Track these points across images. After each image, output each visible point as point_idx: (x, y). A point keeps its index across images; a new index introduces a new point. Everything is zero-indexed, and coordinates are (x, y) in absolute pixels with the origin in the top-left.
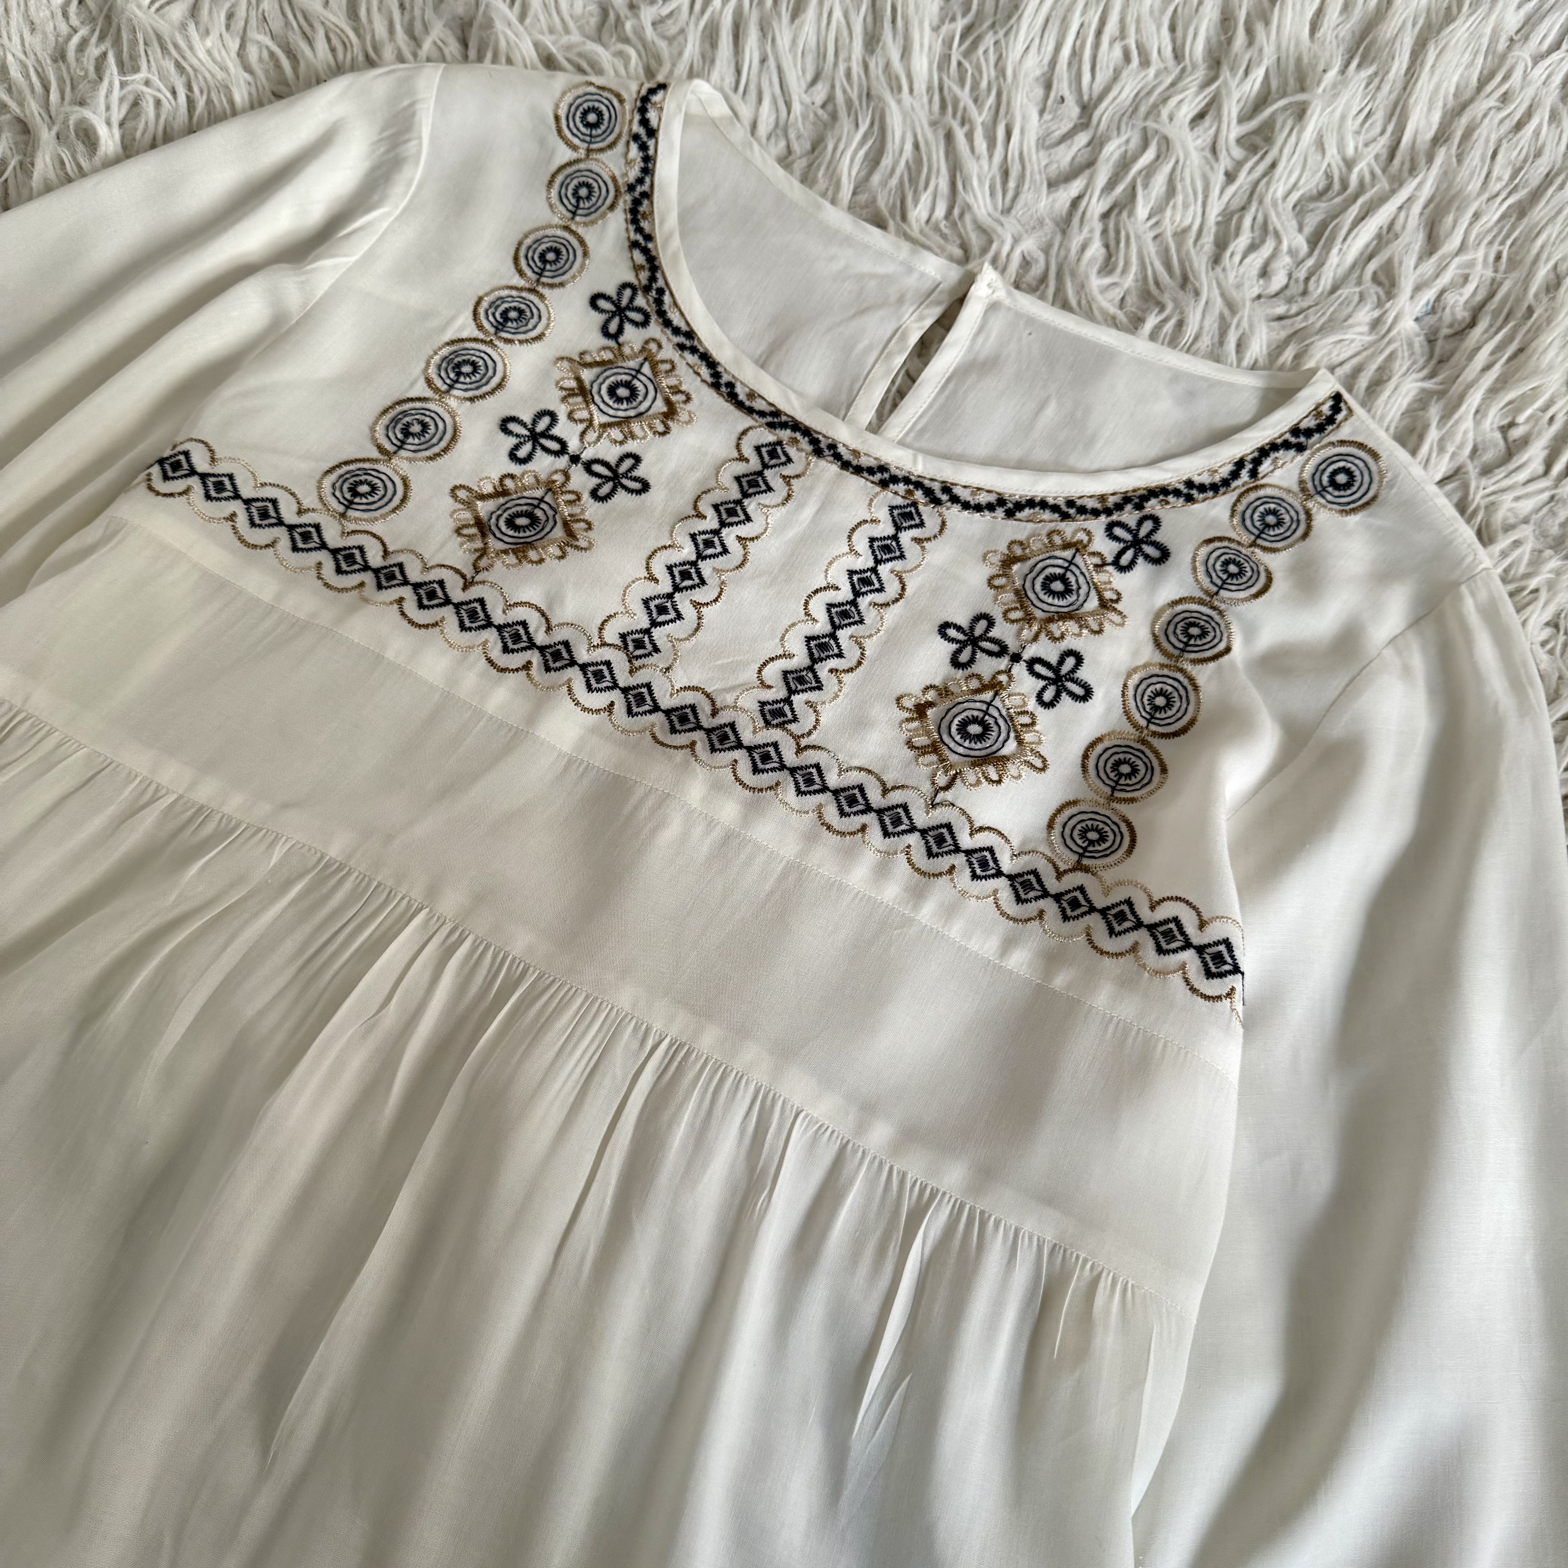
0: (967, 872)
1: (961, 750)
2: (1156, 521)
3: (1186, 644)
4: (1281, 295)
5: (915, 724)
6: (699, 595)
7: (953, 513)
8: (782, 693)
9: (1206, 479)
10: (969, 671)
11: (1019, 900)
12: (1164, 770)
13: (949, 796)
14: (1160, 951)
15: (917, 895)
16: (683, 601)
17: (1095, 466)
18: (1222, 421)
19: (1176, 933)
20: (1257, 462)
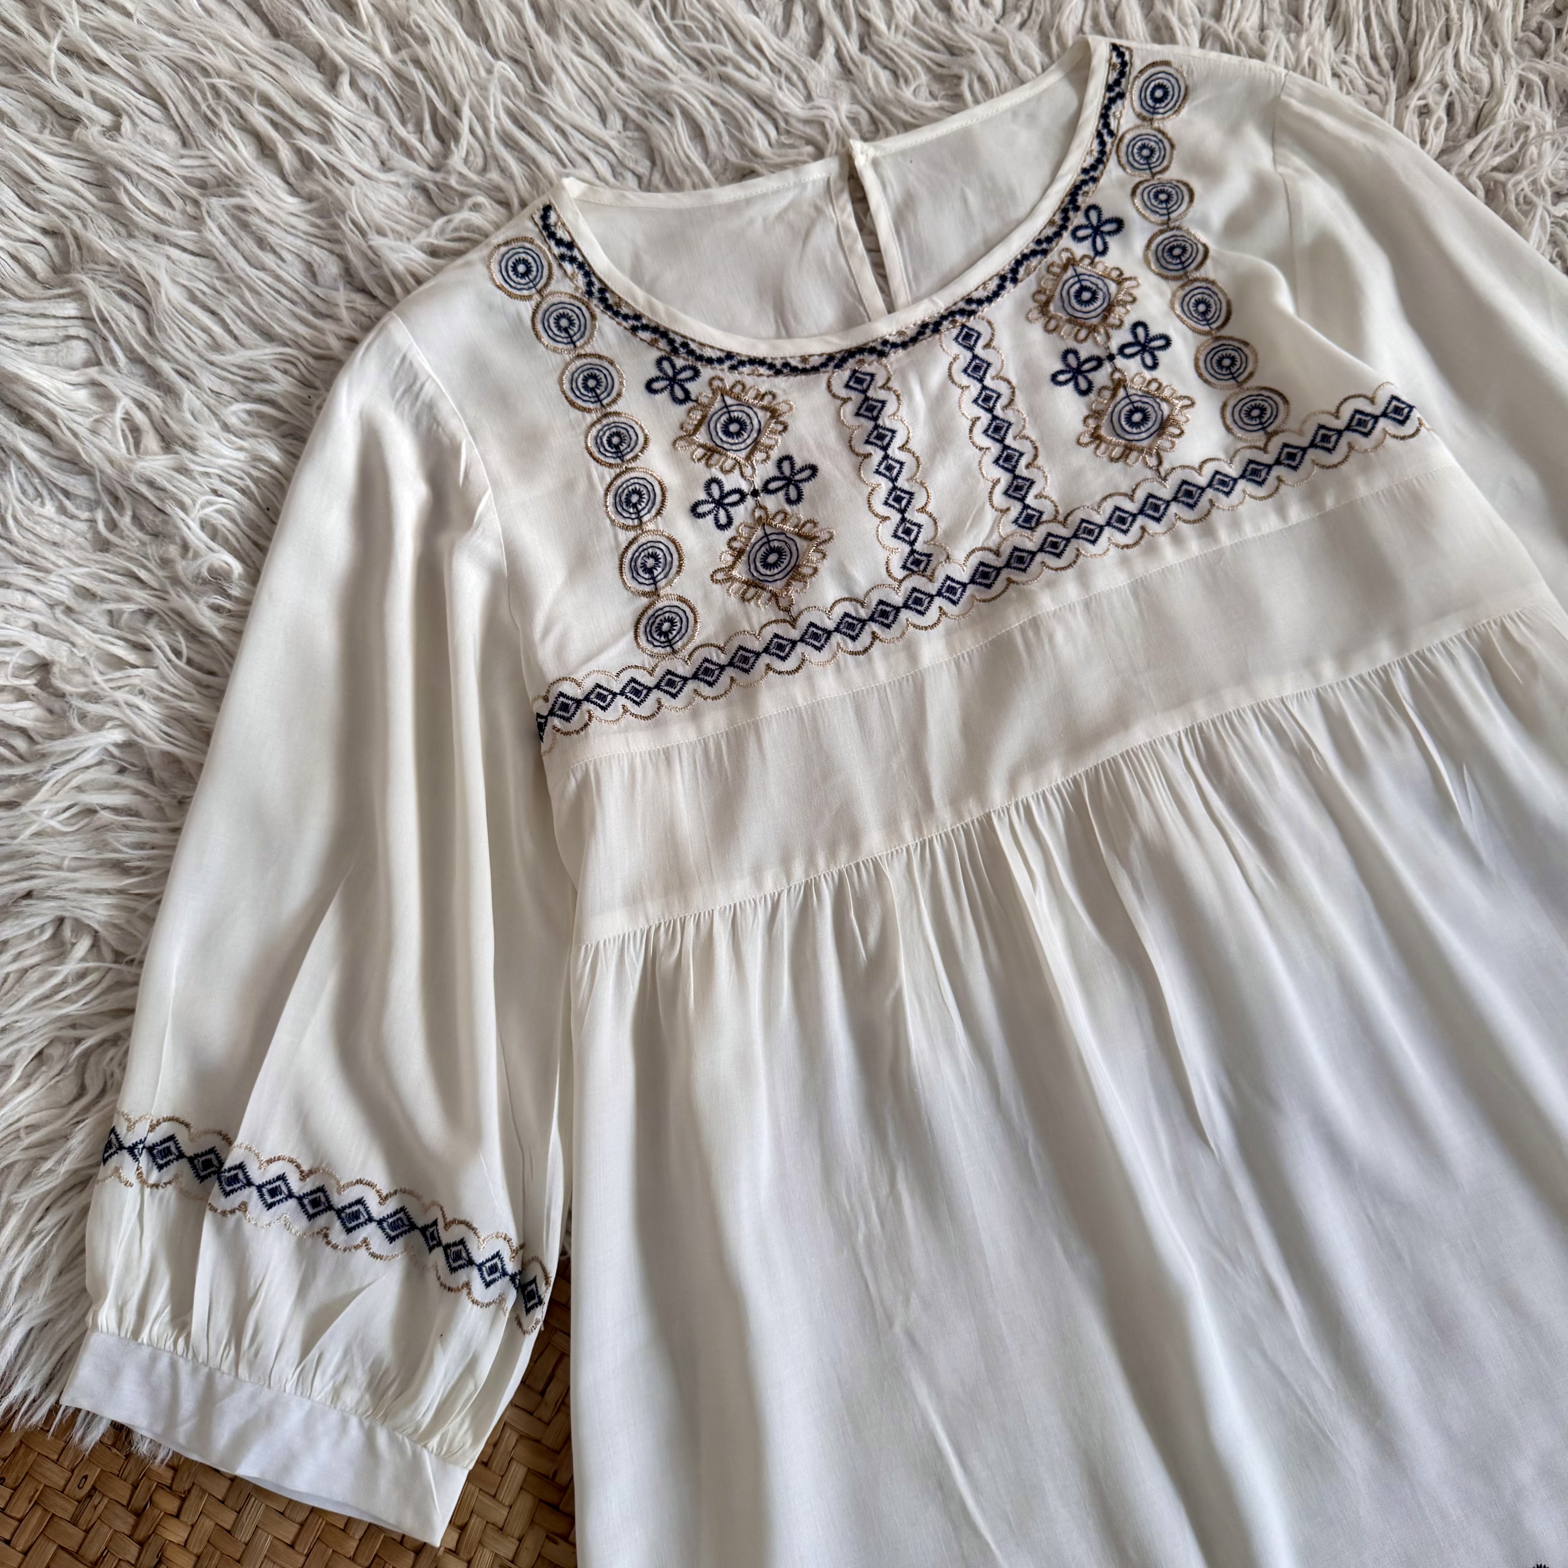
0: (1221, 496)
1: (1144, 435)
2: (1094, 207)
3: (1182, 263)
4: (1007, 10)
5: (1103, 446)
7: (986, 310)
8: (1018, 506)
9: (1090, 160)
10: (1095, 389)
11: (1261, 484)
12: (1246, 344)
13: (1166, 466)
14: (1366, 435)
15: (1209, 533)
16: (912, 515)
17: (1029, 208)
18: (1065, 118)
19: (1364, 418)
20: (1106, 125)
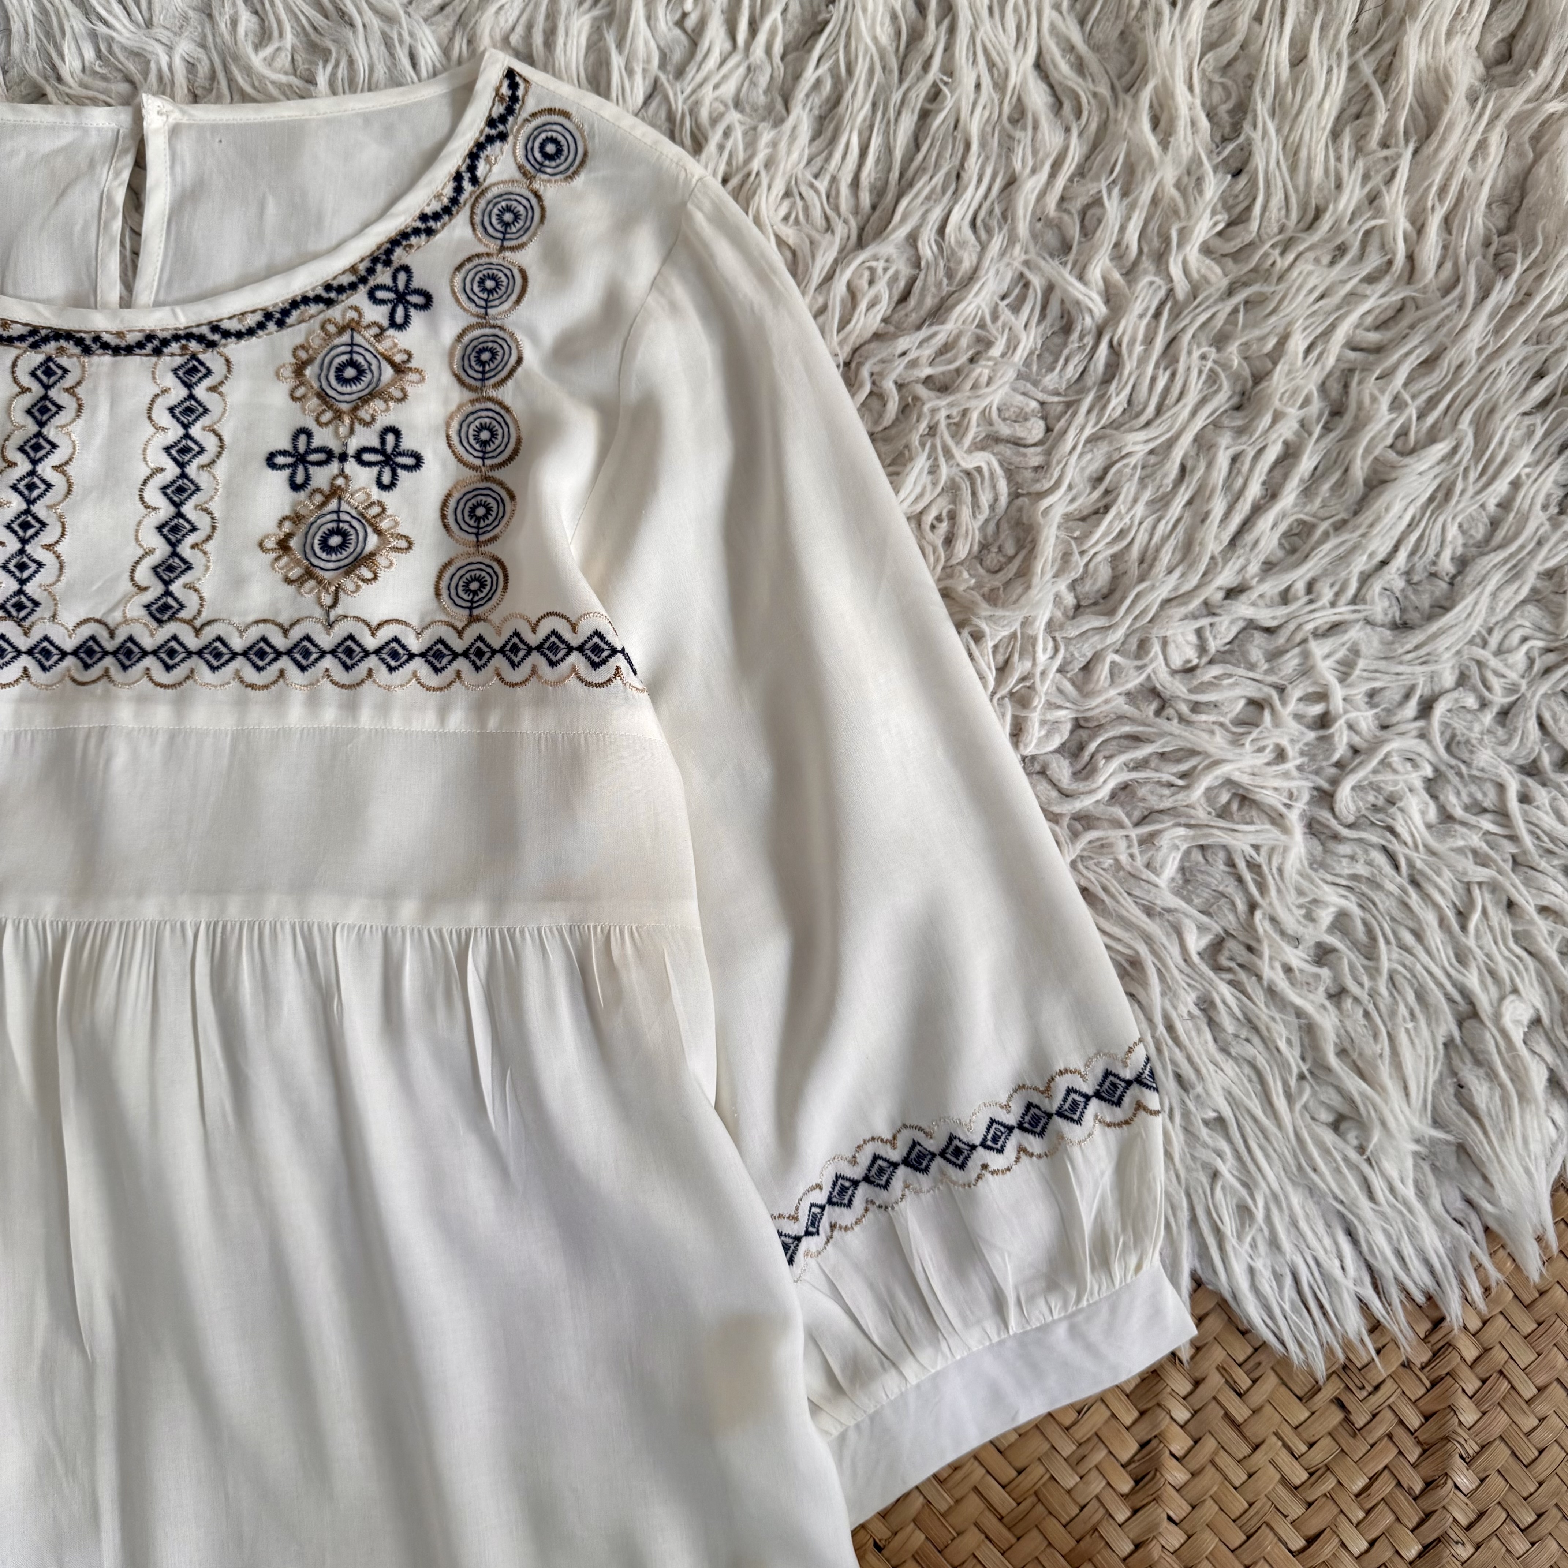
0: (384, 669)
1: (331, 565)
2: (408, 269)
3: (483, 372)
5: (285, 560)
6: (47, 537)
7: (233, 349)
8: (159, 589)
9: (436, 206)
10: (309, 488)
11: (437, 670)
12: (512, 497)
13: (339, 610)
14: (554, 664)
15: (351, 708)
16: (35, 550)
17: (334, 242)
18: (427, 142)
20: (472, 168)
